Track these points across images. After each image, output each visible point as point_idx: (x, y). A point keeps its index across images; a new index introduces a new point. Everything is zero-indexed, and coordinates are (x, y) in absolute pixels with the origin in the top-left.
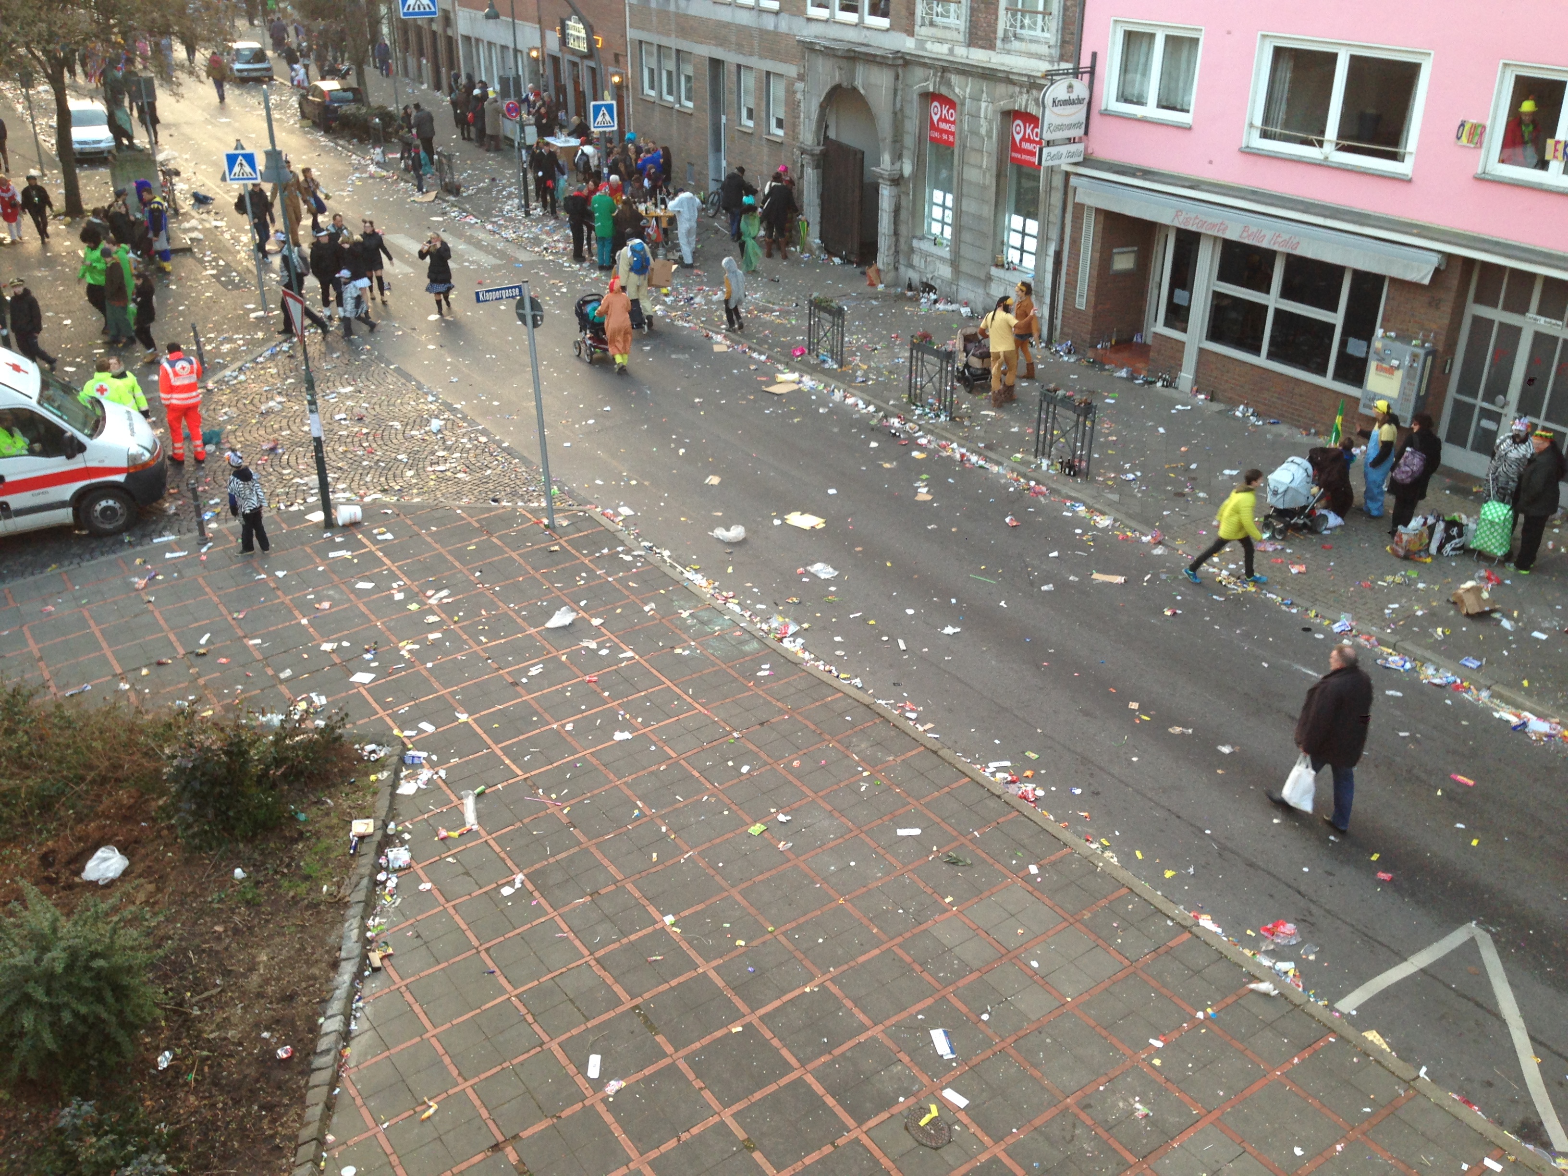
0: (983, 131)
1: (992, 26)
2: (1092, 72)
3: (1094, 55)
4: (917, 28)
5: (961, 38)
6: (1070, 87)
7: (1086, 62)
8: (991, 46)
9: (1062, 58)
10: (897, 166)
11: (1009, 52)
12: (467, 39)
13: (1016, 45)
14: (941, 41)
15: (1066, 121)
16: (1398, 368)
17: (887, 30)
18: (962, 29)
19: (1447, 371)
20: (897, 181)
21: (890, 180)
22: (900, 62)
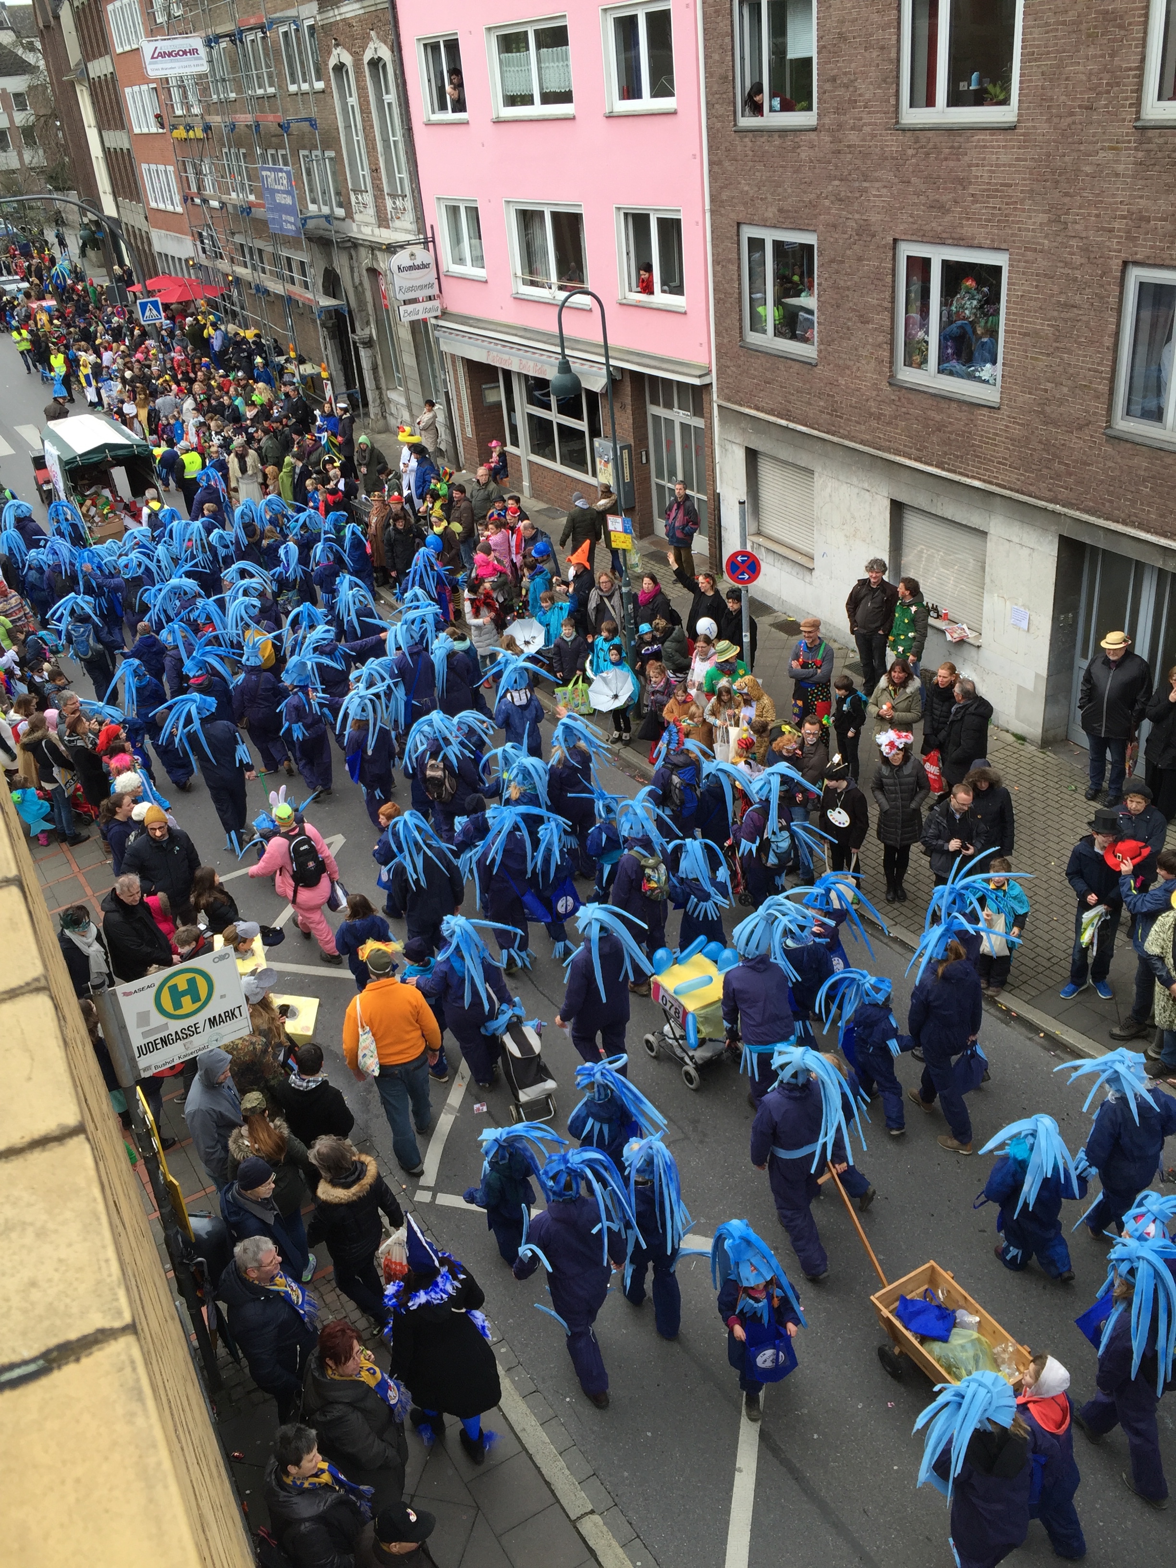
1: (385, 208)
2: (434, 242)
3: (432, 227)
4: (354, 216)
5: (373, 220)
6: (412, 255)
7: (429, 235)
8: (388, 226)
9: (419, 231)
10: (367, 331)
11: (396, 229)
12: (159, 253)
13: (397, 223)
14: (367, 225)
15: (417, 283)
16: (607, 462)
17: (344, 219)
18: (373, 213)
19: (644, 461)
20: (369, 343)
21: (364, 343)
22: (349, 244)
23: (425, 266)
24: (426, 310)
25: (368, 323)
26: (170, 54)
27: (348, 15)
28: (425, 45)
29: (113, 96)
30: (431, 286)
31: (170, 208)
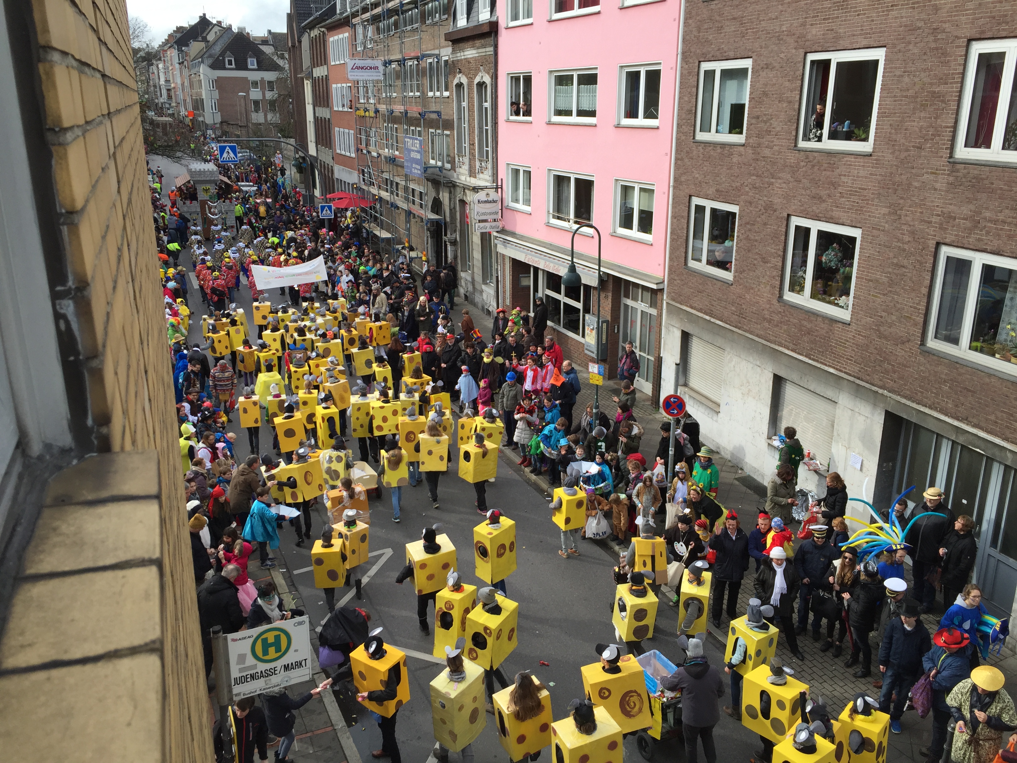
1: (475, 167)
2: (502, 188)
3: (502, 180)
4: (456, 169)
5: (467, 172)
6: (488, 194)
7: (500, 184)
8: (475, 177)
9: (493, 181)
10: (454, 236)
11: (480, 179)
12: (337, 179)
13: (481, 175)
14: (463, 175)
15: (488, 211)
16: (593, 329)
17: (449, 170)
18: (467, 169)
19: (616, 331)
20: (454, 243)
21: (451, 243)
22: (451, 185)
23: (494, 202)
24: (491, 227)
25: (455, 231)
26: (362, 68)
27: (469, 56)
28: (512, 77)
29: (325, 89)
30: (497, 213)
31: (348, 154)
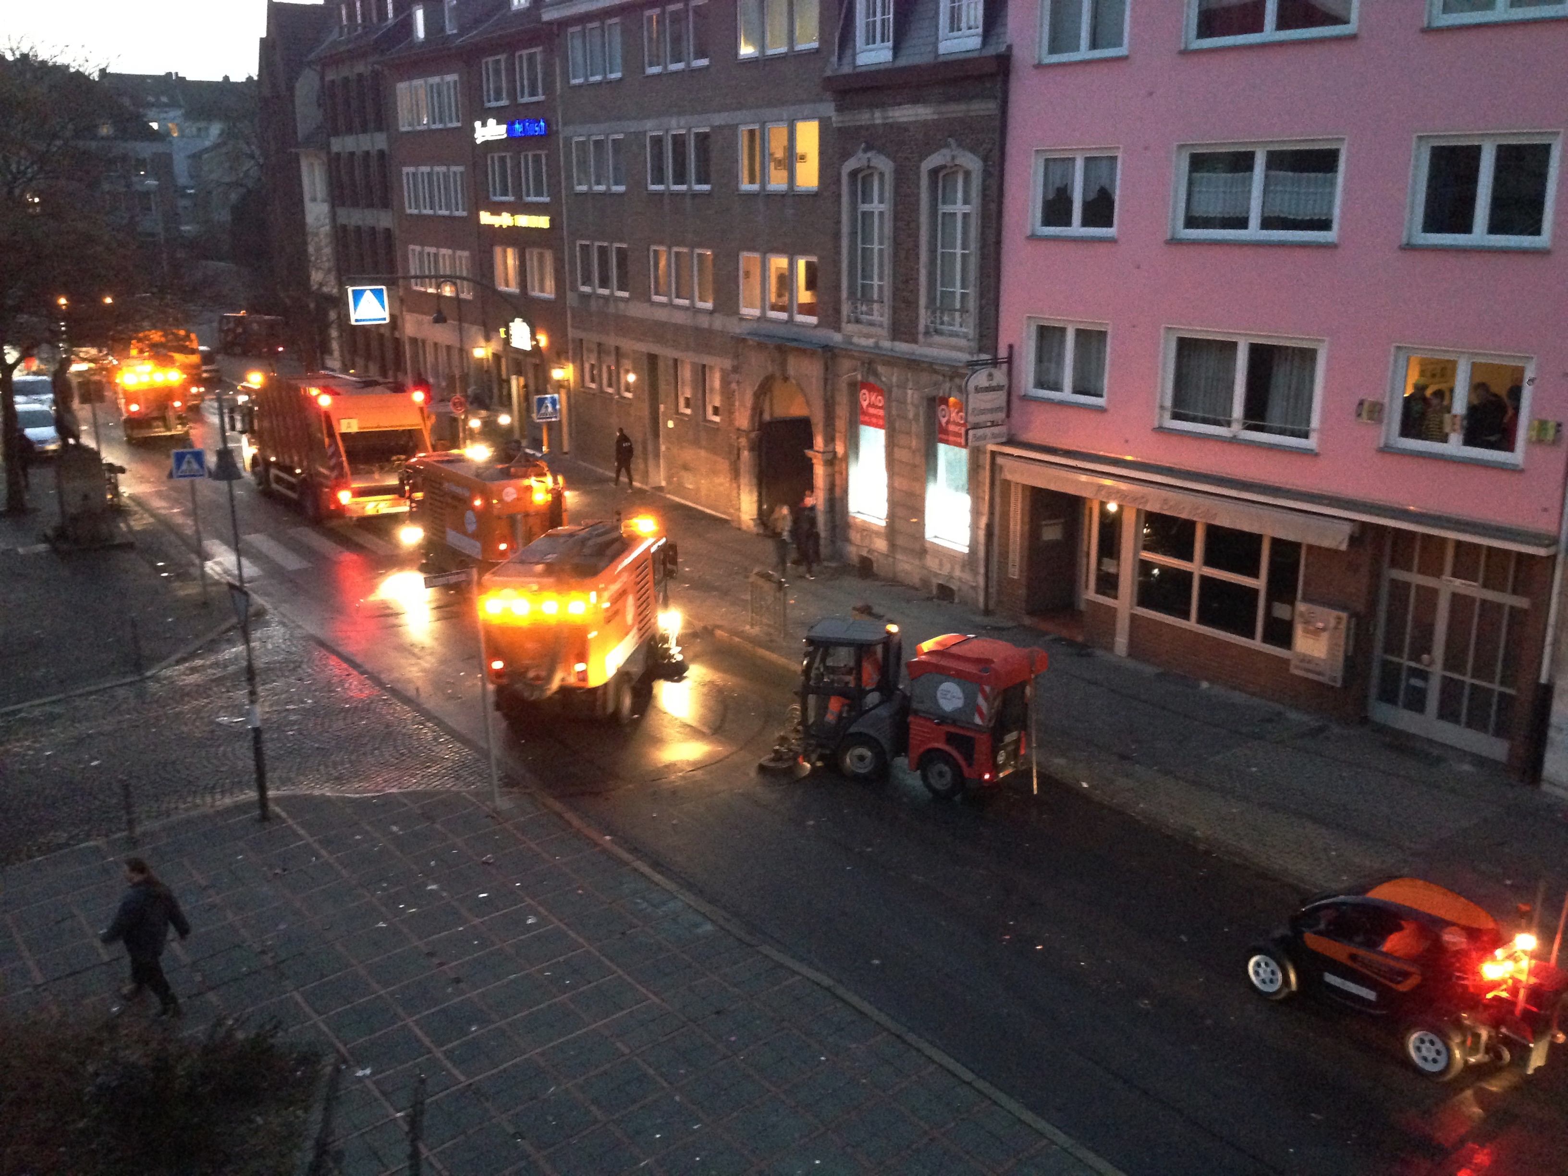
0: (911, 415)
1: (914, 322)
2: (1010, 360)
3: (1011, 347)
4: (844, 325)
5: (885, 332)
6: (990, 375)
7: (1003, 353)
8: (915, 341)
9: (981, 350)
11: (930, 345)
12: (414, 341)
13: (937, 339)
14: (867, 336)
15: (989, 406)
16: (1324, 629)
17: (816, 327)
18: (886, 325)
20: (831, 461)
22: (823, 349)
23: (999, 388)
24: (993, 436)
25: (833, 440)
27: (905, 119)
28: (1047, 159)
29: (375, 174)
